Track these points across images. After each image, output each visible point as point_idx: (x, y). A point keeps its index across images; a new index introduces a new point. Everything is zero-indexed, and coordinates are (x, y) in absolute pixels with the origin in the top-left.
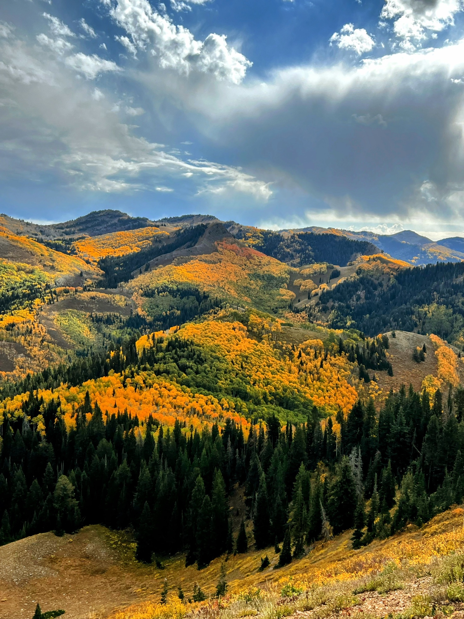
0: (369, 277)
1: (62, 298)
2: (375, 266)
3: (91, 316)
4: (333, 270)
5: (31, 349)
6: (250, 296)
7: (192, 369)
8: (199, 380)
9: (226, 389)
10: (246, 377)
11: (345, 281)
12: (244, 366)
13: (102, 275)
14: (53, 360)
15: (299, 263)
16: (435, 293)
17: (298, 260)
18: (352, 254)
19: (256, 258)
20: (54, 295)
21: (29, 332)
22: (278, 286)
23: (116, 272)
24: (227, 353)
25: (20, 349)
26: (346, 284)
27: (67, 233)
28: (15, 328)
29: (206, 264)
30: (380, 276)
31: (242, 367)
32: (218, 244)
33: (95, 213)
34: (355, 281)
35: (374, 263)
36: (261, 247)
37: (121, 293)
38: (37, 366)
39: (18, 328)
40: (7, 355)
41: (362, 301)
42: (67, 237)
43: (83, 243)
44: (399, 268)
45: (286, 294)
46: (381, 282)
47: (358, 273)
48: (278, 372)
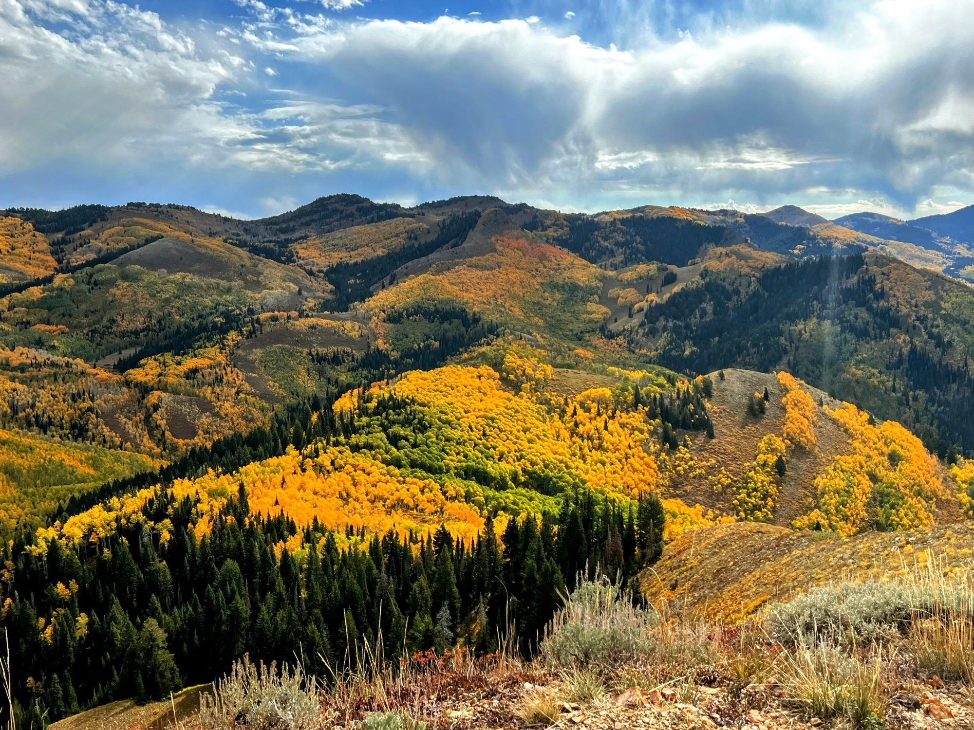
0: (719, 282)
1: (269, 329)
2: (729, 264)
3: (310, 354)
4: (666, 273)
5: (221, 406)
6: (542, 316)
7: (407, 439)
8: (414, 457)
9: (456, 468)
10: (489, 449)
11: (683, 289)
12: (488, 432)
13: (331, 291)
14: (252, 420)
15: (622, 262)
16: (815, 302)
17: (620, 258)
18: (701, 245)
19: (553, 259)
20: (256, 325)
21: (219, 380)
22: (584, 300)
23: (350, 286)
24: (463, 414)
25: (206, 406)
26: (684, 293)
27: (283, 231)
28: (199, 375)
29: (478, 272)
30: (736, 279)
31: (484, 435)
32: (497, 240)
33: (323, 199)
34: (697, 288)
35: (727, 260)
36: (566, 240)
37: (354, 318)
38: (229, 429)
39: (203, 375)
40: (185, 415)
41: (709, 317)
42: (283, 237)
43: (305, 245)
44: (763, 267)
45: (597, 311)
46: (737, 288)
47: (703, 276)
48: (539, 439)
